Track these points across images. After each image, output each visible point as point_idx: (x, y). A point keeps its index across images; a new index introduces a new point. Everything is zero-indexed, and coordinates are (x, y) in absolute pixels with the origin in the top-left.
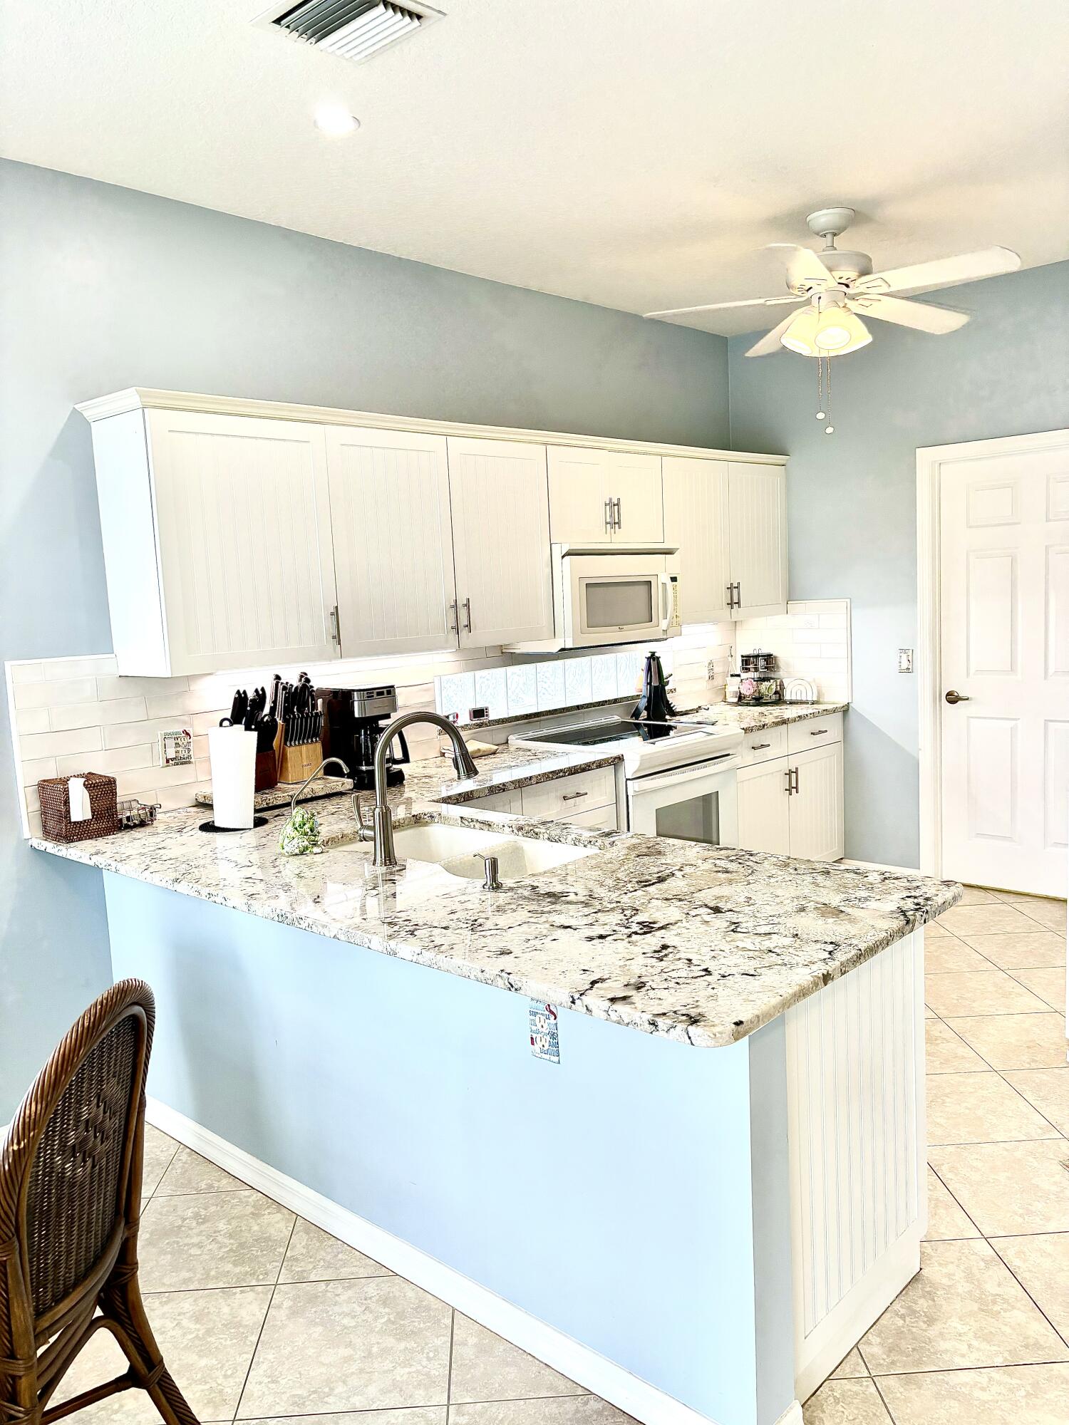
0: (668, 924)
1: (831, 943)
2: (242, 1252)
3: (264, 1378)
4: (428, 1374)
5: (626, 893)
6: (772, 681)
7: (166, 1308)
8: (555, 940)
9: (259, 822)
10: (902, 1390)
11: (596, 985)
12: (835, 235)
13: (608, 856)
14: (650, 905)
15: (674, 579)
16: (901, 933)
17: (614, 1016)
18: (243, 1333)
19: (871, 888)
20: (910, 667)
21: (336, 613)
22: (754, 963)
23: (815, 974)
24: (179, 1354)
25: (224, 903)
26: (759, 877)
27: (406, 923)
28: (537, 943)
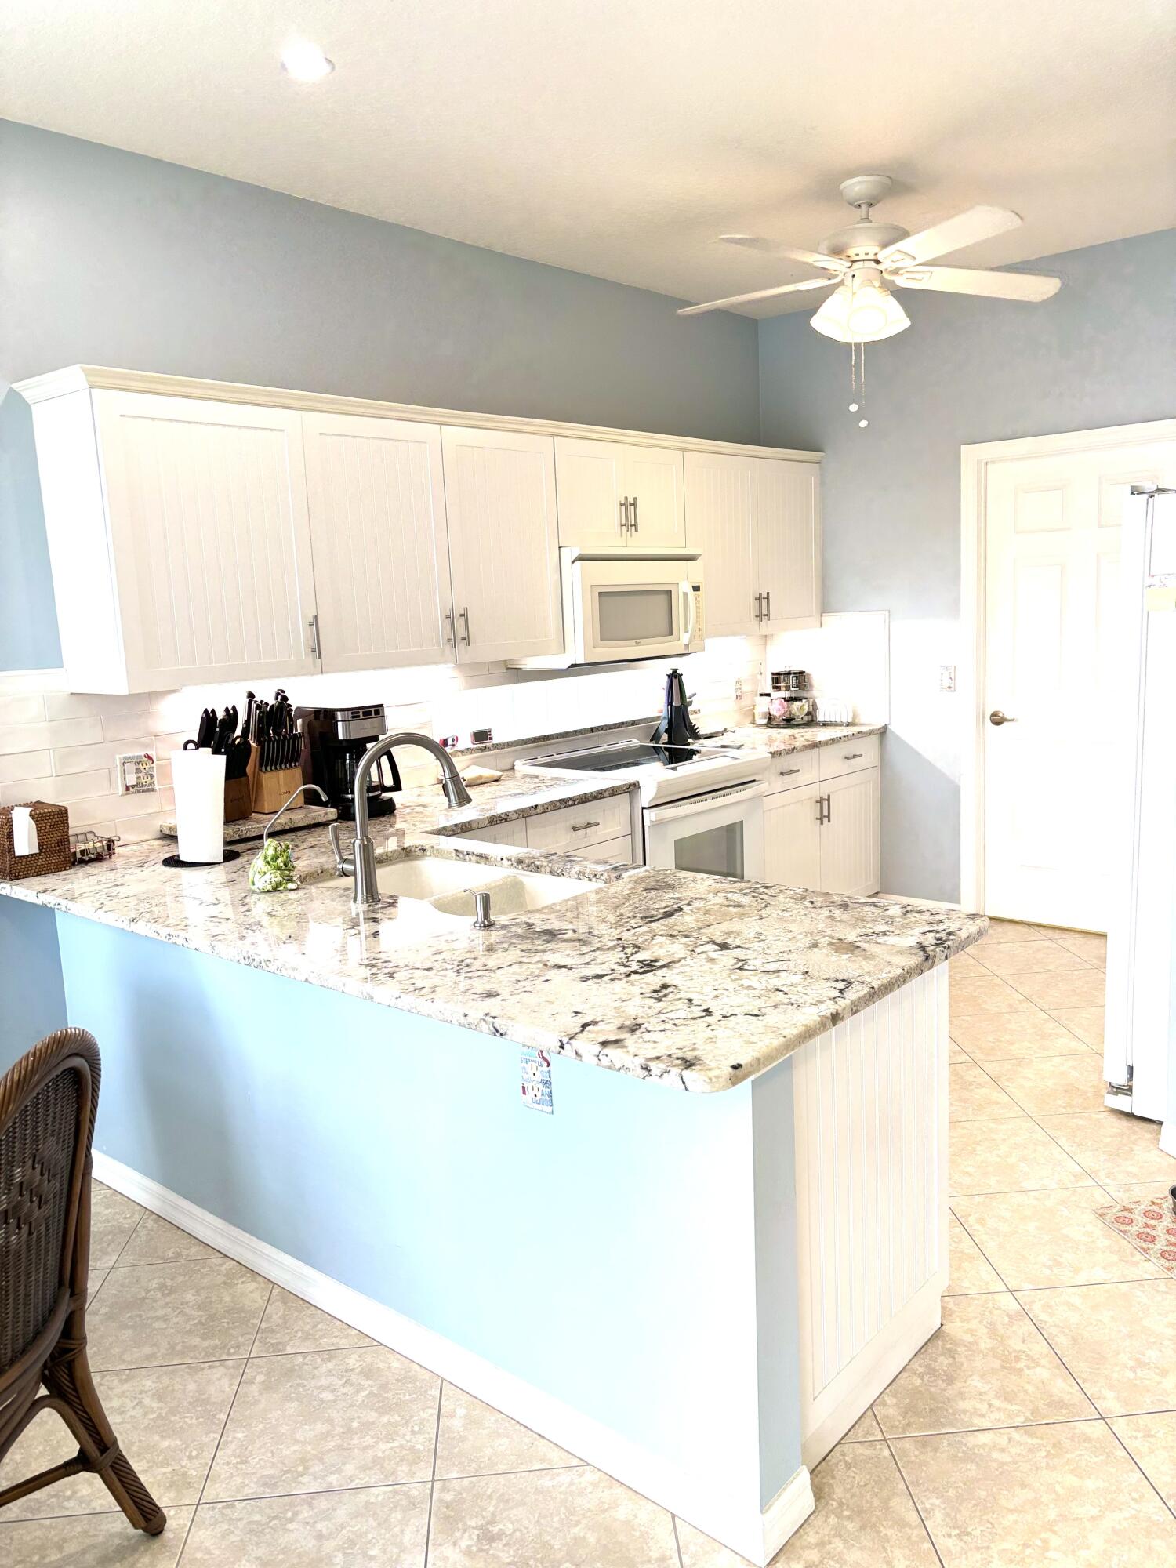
0: (670, 963)
1: (843, 981)
2: (211, 1324)
3: (233, 1458)
4: (412, 1449)
5: (628, 930)
6: (804, 701)
7: (126, 1387)
8: (547, 980)
9: (229, 856)
10: (917, 1453)
11: (588, 1028)
12: (871, 205)
13: (612, 890)
14: (654, 942)
15: (696, 588)
16: (919, 970)
17: (605, 1061)
18: (211, 1411)
19: (890, 922)
20: (952, 685)
21: (315, 623)
22: (760, 1003)
23: (823, 1014)
24: (139, 1435)
25: (186, 944)
26: (773, 912)
27: (386, 964)
28: (528, 983)
